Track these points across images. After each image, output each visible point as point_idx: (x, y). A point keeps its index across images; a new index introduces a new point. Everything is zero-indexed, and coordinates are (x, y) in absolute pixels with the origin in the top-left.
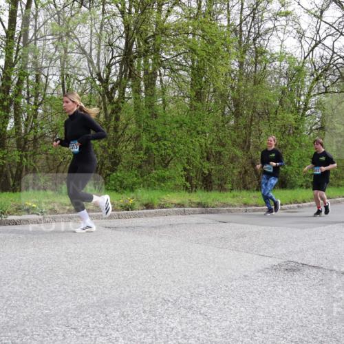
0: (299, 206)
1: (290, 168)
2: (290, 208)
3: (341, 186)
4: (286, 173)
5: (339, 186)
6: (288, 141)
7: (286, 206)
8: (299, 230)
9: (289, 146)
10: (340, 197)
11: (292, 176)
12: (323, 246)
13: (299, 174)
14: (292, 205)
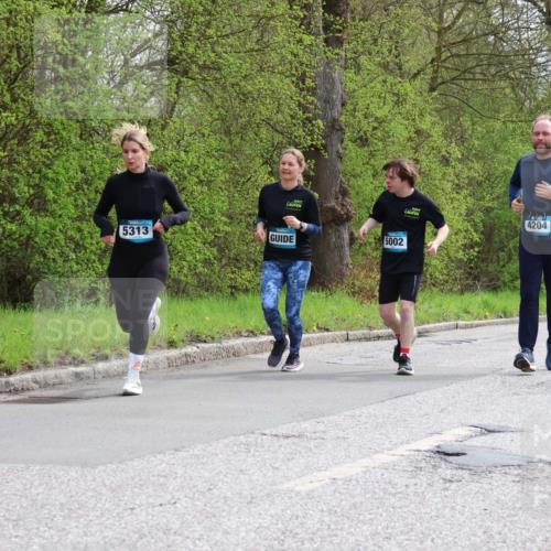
0: (77, 376)
1: (43, 222)
2: (45, 385)
3: (246, 291)
4: (27, 242)
5: (235, 290)
6: (32, 113)
7: (29, 376)
8: (74, 473)
9: (39, 135)
10: (239, 334)
11: (51, 253)
12: (167, 532)
13: (78, 246)
14: (50, 373)
